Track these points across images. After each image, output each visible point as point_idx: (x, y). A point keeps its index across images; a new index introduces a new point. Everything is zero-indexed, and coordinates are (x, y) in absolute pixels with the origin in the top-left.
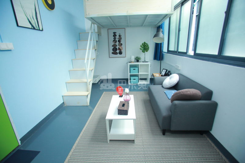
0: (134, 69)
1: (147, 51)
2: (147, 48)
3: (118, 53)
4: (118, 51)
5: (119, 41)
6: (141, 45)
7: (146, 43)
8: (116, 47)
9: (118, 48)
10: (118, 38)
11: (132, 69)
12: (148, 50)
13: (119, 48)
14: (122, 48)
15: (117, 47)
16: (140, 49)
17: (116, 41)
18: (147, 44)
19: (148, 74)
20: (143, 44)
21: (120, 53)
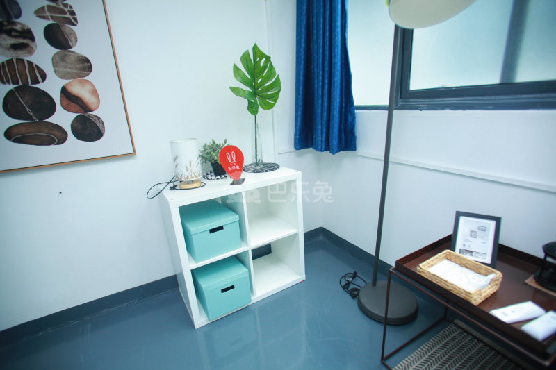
0: (212, 231)
1: (269, 107)
2: (271, 87)
3: (68, 128)
4: (63, 118)
5: (58, 37)
6: (235, 67)
7: (263, 55)
8: (41, 86)
9: (56, 96)
10: (40, 13)
11: (200, 227)
12: (275, 97)
13: (64, 91)
14: (95, 92)
15: (52, 86)
16: (234, 90)
17: (28, 34)
18: (268, 58)
19: (296, 234)
20: (245, 58)
21: (89, 129)
